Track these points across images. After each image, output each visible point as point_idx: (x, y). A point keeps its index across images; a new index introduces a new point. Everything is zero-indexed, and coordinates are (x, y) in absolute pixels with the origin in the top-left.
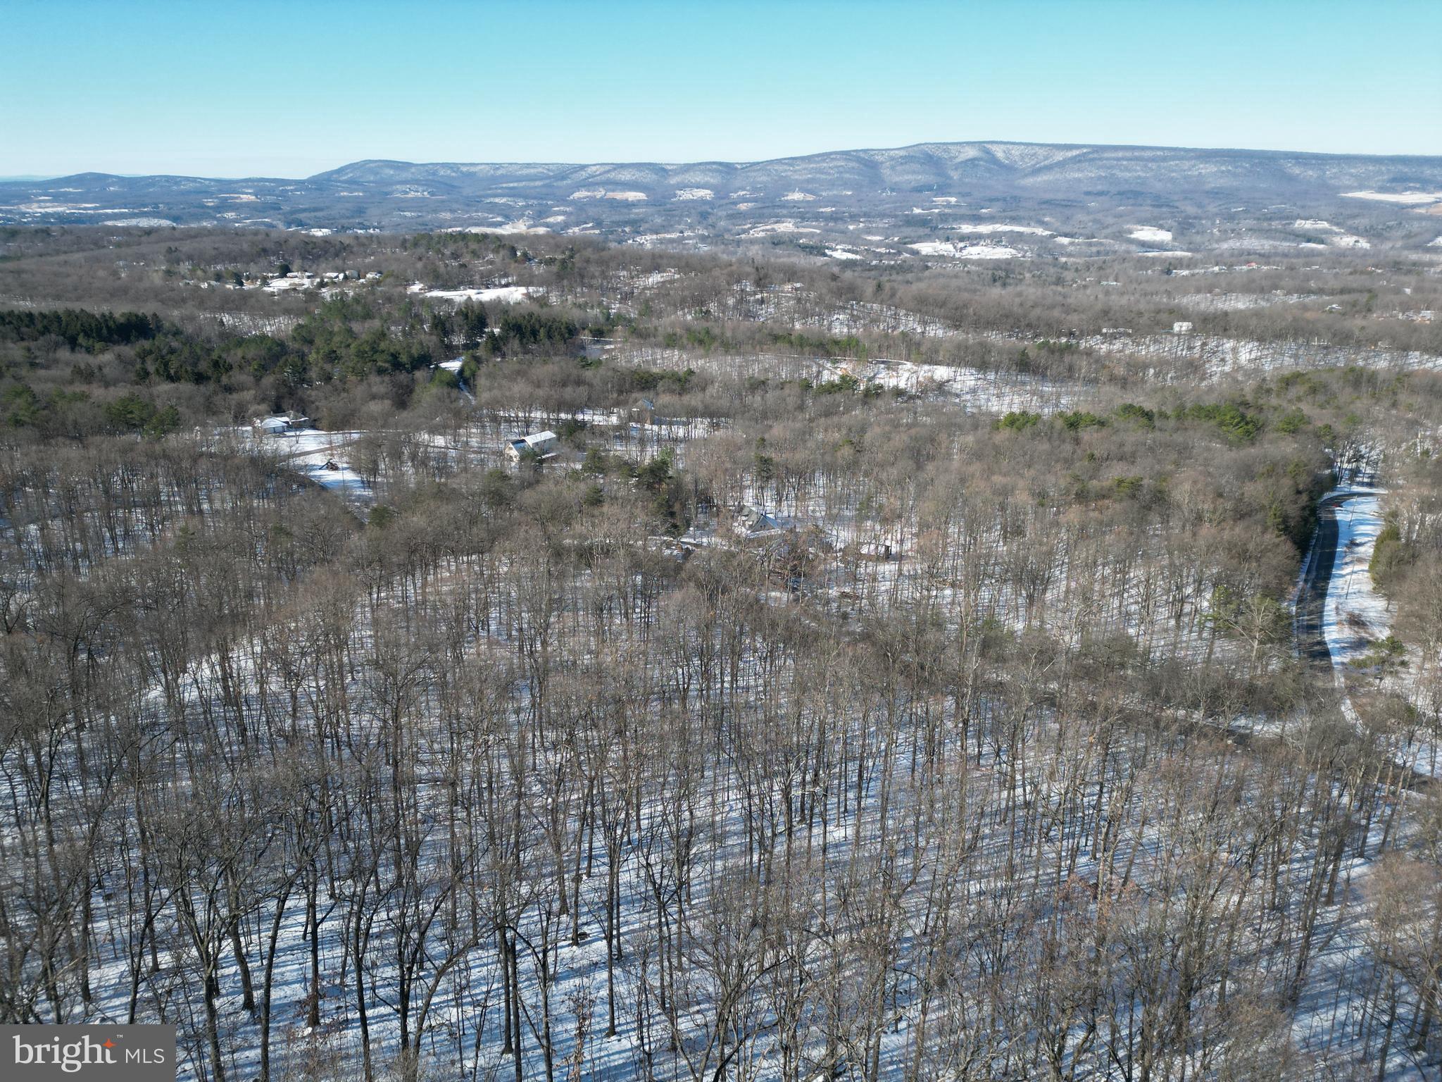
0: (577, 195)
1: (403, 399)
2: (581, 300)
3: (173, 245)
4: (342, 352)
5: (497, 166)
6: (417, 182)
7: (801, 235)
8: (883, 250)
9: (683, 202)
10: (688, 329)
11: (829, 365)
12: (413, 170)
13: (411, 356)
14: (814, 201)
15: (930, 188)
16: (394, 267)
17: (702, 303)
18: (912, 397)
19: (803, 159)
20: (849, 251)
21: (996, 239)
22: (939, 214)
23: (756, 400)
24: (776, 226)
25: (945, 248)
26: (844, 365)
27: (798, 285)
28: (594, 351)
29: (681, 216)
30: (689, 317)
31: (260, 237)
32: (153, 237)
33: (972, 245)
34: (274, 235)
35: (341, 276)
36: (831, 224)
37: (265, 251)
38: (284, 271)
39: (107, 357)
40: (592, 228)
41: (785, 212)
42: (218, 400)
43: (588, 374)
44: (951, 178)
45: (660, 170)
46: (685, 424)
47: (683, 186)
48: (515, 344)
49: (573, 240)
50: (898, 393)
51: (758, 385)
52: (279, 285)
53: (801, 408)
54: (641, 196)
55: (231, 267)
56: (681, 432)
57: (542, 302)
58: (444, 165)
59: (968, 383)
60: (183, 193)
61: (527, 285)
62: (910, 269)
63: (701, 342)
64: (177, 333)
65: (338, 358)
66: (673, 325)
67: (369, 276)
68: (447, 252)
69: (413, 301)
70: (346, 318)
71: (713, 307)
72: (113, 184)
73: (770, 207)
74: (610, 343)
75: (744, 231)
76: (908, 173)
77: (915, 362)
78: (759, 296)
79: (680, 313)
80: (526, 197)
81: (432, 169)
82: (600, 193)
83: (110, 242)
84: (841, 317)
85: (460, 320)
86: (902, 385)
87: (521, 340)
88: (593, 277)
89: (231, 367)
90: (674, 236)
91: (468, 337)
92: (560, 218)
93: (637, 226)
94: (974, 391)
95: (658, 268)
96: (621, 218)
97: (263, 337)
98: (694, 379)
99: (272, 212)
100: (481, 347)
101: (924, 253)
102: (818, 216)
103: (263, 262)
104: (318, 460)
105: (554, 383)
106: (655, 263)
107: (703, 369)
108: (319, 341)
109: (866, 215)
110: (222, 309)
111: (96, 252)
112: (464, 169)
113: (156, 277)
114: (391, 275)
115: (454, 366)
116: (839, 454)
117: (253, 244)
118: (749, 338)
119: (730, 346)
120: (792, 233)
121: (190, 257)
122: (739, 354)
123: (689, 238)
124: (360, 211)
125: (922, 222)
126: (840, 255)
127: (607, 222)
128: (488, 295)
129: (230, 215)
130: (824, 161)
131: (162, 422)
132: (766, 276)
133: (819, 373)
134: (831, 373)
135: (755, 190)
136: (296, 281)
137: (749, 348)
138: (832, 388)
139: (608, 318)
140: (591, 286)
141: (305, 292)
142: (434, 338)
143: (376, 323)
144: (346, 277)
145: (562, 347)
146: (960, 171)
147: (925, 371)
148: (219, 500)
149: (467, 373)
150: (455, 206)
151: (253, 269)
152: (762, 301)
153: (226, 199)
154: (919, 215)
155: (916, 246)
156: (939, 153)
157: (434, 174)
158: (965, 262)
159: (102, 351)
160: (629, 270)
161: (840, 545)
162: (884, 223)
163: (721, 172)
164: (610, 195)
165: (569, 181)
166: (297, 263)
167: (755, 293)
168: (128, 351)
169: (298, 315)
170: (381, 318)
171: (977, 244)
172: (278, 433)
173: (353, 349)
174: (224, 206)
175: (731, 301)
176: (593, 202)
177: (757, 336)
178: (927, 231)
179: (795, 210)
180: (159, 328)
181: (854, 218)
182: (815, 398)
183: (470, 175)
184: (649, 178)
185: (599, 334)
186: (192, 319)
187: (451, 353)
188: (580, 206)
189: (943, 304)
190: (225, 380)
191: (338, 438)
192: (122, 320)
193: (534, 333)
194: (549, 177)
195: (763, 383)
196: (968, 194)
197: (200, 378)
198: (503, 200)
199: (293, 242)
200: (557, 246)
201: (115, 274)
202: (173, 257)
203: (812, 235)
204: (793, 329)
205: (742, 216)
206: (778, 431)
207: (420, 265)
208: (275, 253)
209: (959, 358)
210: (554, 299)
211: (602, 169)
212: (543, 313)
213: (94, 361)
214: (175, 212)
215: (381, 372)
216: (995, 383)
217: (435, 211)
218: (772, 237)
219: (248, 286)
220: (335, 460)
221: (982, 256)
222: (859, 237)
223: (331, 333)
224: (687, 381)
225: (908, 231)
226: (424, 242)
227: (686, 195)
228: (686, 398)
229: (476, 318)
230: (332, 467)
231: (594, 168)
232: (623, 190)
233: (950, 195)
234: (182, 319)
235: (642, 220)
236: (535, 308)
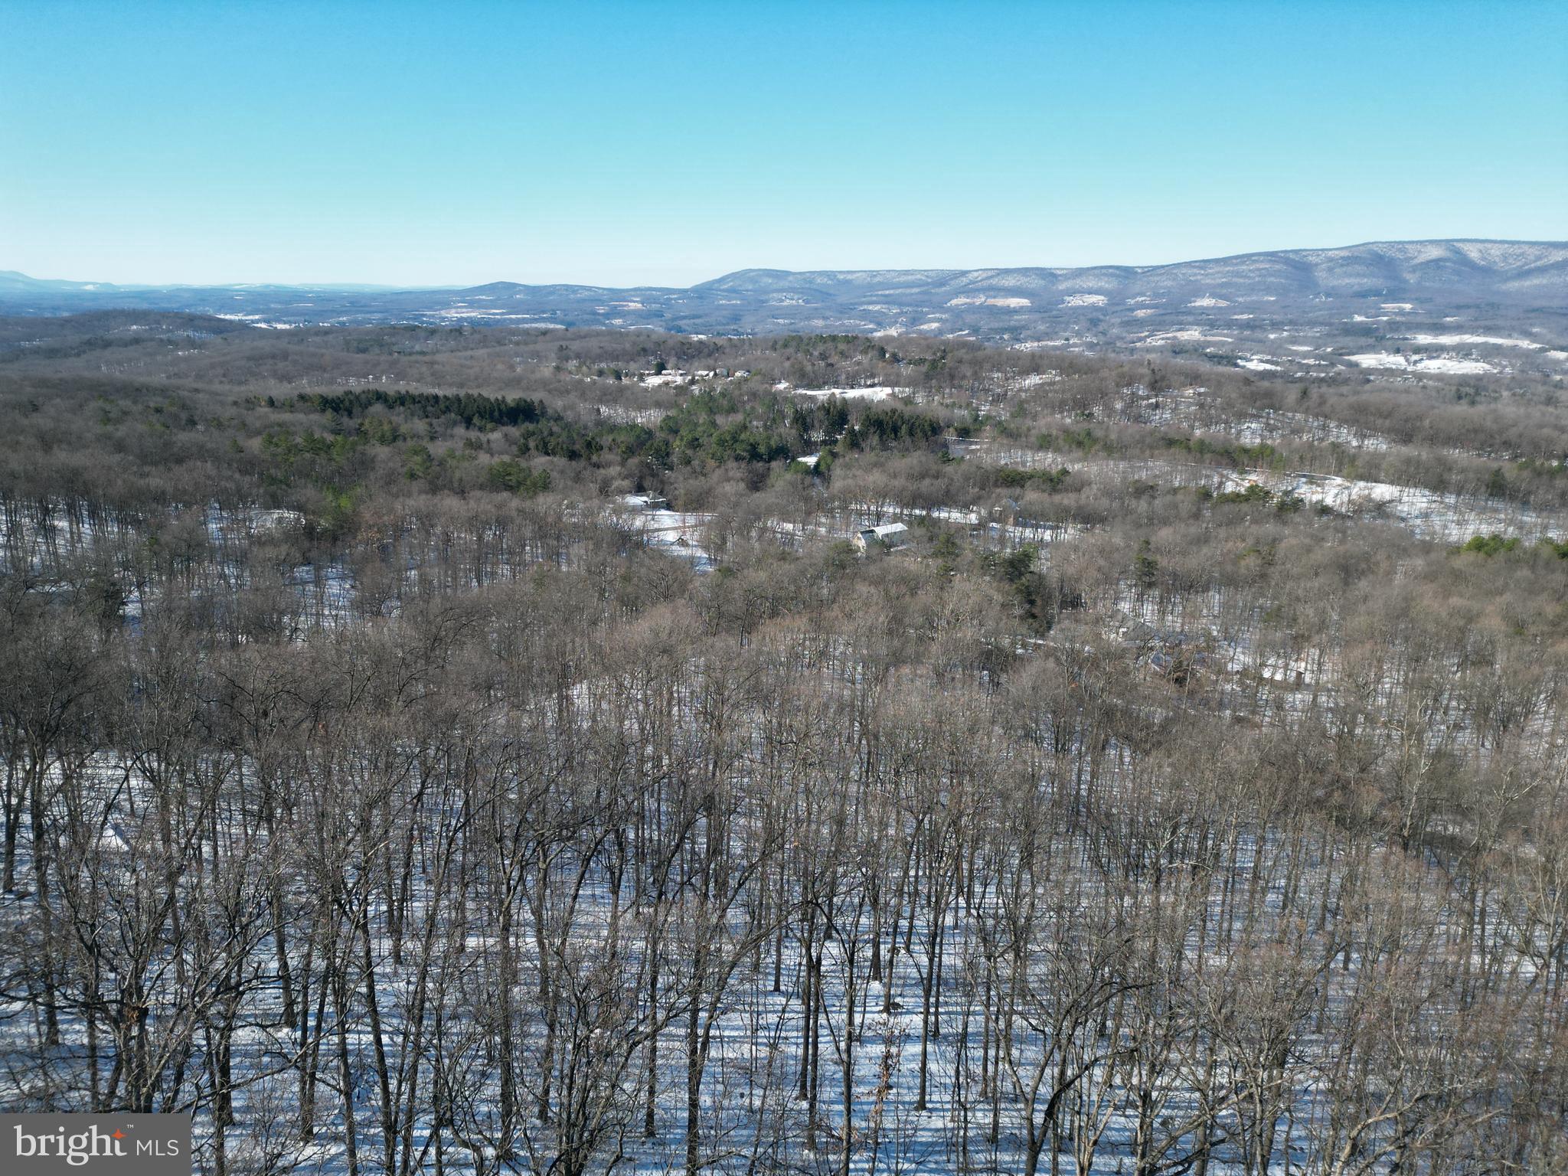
0: (954, 302)
1: (757, 483)
2: (949, 401)
3: (564, 344)
4: (704, 440)
5: (873, 274)
6: (793, 290)
7: (1209, 344)
8: (1311, 362)
9: (1071, 308)
10: (1066, 431)
11: (1234, 476)
12: (791, 278)
13: (769, 447)
14: (1227, 307)
15: (1377, 293)
16: (762, 365)
17: (1085, 406)
18: (1340, 516)
19: (1217, 261)
20: (1267, 362)
21: (1464, 352)
22: (1388, 323)
23: (1142, 506)
24: (1179, 334)
25: (1396, 361)
26: (1253, 477)
27: (1202, 390)
28: (957, 450)
29: (1068, 323)
30: (1068, 421)
31: (642, 338)
32: (548, 337)
33: (1430, 358)
34: (654, 337)
35: (712, 374)
36: (1247, 333)
37: (644, 350)
38: (660, 369)
39: (496, 436)
40: (968, 335)
41: (1190, 319)
42: (587, 474)
43: (949, 469)
44: (1406, 281)
45: (1049, 275)
46: (1052, 528)
47: (1072, 293)
48: (874, 440)
49: (947, 343)
50: (1324, 510)
51: (1144, 490)
52: (653, 381)
53: (1197, 516)
54: (1024, 302)
55: (612, 365)
56: (1047, 535)
57: (908, 401)
58: (821, 273)
59: (1419, 505)
60: (579, 301)
61: (892, 385)
62: (1346, 381)
63: (1080, 444)
64: (558, 418)
65: (700, 446)
66: (1049, 426)
67: (738, 374)
68: (816, 353)
69: (775, 398)
70: (711, 412)
71: (1097, 410)
72: (519, 292)
73: (1174, 312)
74: (976, 443)
75: (1140, 340)
76: (1350, 276)
77: (1347, 477)
78: (1153, 401)
79: (1058, 416)
80: (901, 304)
81: (808, 277)
82: (980, 300)
83: (511, 341)
84: (1253, 426)
85: (821, 415)
86: (1329, 501)
87: (881, 437)
88: (964, 377)
89: (602, 448)
90: (1058, 343)
91: (827, 433)
92: (935, 325)
93: (1017, 334)
94: (1425, 515)
95: (1037, 369)
96: (1001, 325)
97: (634, 426)
98: (1068, 479)
99: (655, 319)
100: (839, 444)
101: (1364, 366)
102: (1230, 324)
103: (642, 360)
104: (671, 537)
105: (910, 477)
106: (1035, 364)
107: (1079, 472)
108: (684, 432)
109: (1291, 322)
110: (601, 401)
111: (498, 349)
112: (841, 277)
113: (546, 371)
114: (759, 373)
115: (811, 460)
116: (1243, 563)
117: (634, 343)
118: (1138, 442)
119: (1112, 449)
120: (1198, 342)
121: (578, 356)
122: (1123, 459)
123: (1075, 345)
124: (736, 319)
125: (1365, 331)
126: (1255, 365)
127: (985, 328)
128: (852, 394)
129: (618, 322)
130: (1243, 263)
131: (535, 485)
132: (1163, 378)
133: (1221, 484)
134: (1235, 484)
135: (1156, 295)
136: (670, 378)
137: (1137, 451)
138: (1236, 498)
139: (976, 419)
140: (961, 387)
141: (676, 387)
142: (794, 431)
143: (739, 417)
144: (716, 374)
145: (923, 444)
146: (1418, 274)
147: (1359, 488)
148: (574, 562)
149: (823, 468)
150: (828, 313)
151: (633, 366)
152: (1157, 406)
153: (616, 307)
154: (1361, 323)
155: (1354, 358)
156: (1392, 253)
157: (811, 282)
158: (1420, 376)
159: (493, 430)
160: (1005, 372)
161: (1237, 667)
162: (1316, 331)
163: (1118, 276)
164: (991, 301)
165: (947, 288)
166: (672, 361)
167: (1148, 398)
168: (515, 431)
169: (667, 408)
170: (745, 411)
171: (1438, 357)
172: (635, 511)
173: (714, 439)
174: (614, 313)
175: (1119, 406)
176: (971, 309)
177: (1148, 440)
178: (1371, 341)
179: (1204, 317)
180: (544, 413)
181: (1276, 326)
182: (1213, 508)
183: (847, 282)
184: (1035, 283)
185: (964, 433)
186: (572, 407)
187: (808, 448)
188: (957, 313)
189: (1388, 415)
190: (594, 458)
191: (691, 519)
192: (512, 404)
193: (895, 430)
194: (928, 284)
195: (1152, 487)
196: (1430, 300)
197: (573, 455)
198: (877, 307)
199: (671, 342)
200: (929, 347)
201: (512, 367)
202: (564, 354)
203: (1223, 344)
204: (1192, 434)
205: (1140, 323)
206: (1164, 535)
207: (787, 364)
208: (654, 353)
209: (1406, 476)
210: (920, 399)
211: (985, 275)
212: (908, 411)
213: (483, 438)
214: (569, 318)
215: (738, 458)
216: (1455, 508)
217: (808, 318)
218: (1173, 346)
219: (625, 381)
220: (687, 537)
221: (1444, 370)
222: (1280, 347)
223: (696, 425)
224: (1060, 481)
225: (1348, 341)
226: (794, 344)
227: (1075, 301)
228: (1057, 498)
229: (838, 416)
230: (682, 542)
231: (976, 274)
232: (1006, 297)
233: (1404, 301)
234: (565, 408)
235: (1024, 327)
236: (899, 406)
